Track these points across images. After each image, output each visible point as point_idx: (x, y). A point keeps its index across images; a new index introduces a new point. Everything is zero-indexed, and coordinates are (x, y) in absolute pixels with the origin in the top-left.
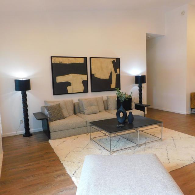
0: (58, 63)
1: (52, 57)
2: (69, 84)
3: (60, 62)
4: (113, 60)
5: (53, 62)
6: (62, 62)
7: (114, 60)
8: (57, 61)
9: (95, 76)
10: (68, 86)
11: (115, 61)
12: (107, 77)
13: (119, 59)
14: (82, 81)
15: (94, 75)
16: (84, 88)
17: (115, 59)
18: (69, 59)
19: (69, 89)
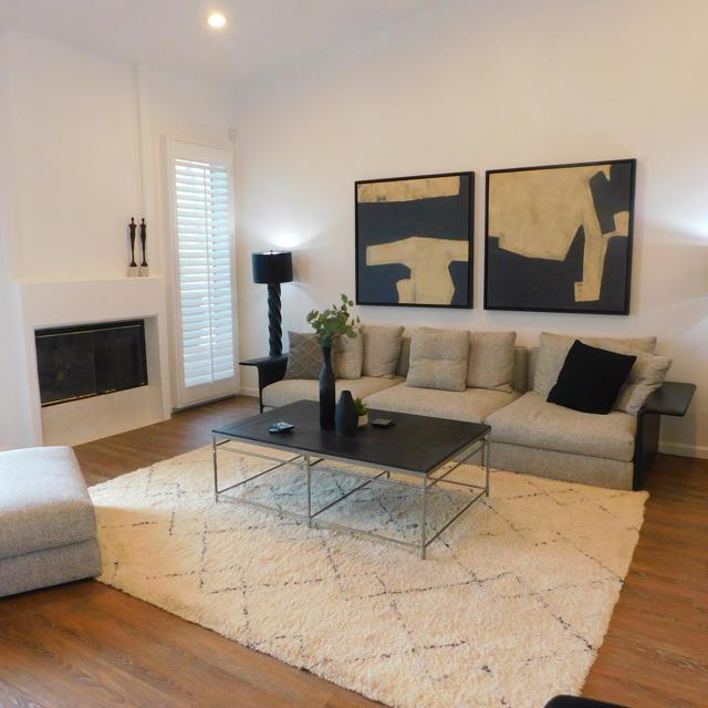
0: (374, 201)
1: (357, 183)
2: (402, 272)
3: (379, 199)
4: (592, 171)
5: (359, 201)
6: (385, 199)
7: (601, 173)
8: (371, 195)
9: (503, 245)
10: (401, 279)
11: (608, 177)
12: (557, 250)
13: (632, 163)
14: (449, 263)
15: (496, 240)
16: (453, 290)
17: (606, 170)
18: (407, 186)
19: (404, 289)
